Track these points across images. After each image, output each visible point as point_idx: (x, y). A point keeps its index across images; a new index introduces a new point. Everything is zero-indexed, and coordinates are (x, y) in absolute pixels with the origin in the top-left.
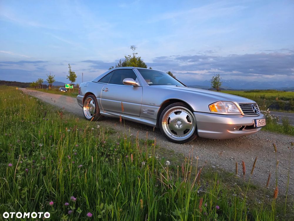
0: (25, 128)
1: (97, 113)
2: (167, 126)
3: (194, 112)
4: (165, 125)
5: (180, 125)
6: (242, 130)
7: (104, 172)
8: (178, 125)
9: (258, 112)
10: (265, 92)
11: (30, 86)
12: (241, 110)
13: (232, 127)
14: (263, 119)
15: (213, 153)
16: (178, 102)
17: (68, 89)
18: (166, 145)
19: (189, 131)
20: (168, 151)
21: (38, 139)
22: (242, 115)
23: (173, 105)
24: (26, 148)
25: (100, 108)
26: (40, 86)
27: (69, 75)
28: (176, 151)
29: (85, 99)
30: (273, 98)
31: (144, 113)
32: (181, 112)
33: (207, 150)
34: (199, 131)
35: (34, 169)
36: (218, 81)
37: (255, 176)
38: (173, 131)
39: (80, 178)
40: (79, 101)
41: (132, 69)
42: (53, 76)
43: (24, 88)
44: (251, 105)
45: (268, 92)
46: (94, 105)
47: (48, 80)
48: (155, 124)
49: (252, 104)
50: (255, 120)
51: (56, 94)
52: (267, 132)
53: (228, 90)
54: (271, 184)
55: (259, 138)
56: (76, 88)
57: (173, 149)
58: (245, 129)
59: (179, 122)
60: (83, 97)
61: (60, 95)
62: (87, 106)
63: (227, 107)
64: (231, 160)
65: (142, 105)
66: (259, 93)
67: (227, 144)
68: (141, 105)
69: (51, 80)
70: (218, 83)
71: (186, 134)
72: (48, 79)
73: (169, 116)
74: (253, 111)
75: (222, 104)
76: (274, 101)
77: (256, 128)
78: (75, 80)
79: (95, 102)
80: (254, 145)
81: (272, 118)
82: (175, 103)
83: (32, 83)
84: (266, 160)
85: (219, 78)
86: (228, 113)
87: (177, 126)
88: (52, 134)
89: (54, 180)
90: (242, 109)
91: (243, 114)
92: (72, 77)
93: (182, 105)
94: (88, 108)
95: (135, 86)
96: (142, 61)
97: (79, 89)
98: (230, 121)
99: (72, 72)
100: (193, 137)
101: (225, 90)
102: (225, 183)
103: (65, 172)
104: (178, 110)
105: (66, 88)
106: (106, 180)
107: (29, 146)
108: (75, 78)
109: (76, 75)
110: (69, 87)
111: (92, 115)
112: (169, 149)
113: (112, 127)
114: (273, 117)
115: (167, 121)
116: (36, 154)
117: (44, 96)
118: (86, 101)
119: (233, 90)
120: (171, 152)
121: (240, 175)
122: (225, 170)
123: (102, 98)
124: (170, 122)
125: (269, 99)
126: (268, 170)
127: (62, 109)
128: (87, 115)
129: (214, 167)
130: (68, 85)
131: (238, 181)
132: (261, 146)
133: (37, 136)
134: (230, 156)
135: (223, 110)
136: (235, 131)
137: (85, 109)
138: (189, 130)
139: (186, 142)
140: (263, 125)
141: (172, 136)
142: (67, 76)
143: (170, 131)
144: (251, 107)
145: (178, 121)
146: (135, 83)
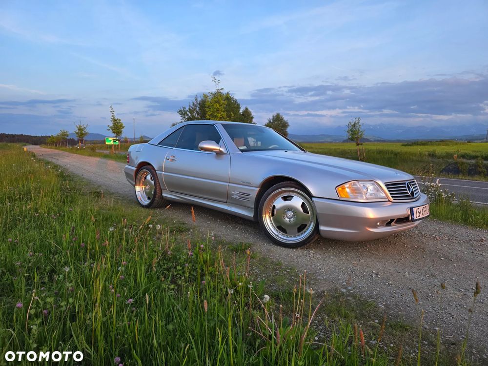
0: (41, 227)
1: (158, 195)
2: (271, 220)
3: (312, 198)
4: (268, 218)
5: (292, 218)
6: (391, 226)
7: (168, 310)
8: (288, 218)
9: (416, 194)
10: (437, 145)
11: (47, 141)
12: (388, 193)
13: (373, 223)
14: (424, 206)
15: (344, 264)
16: (287, 181)
17: (111, 146)
18: (269, 251)
19: (306, 228)
20: (272, 263)
21: (63, 249)
22: (389, 201)
23: (280, 186)
24: (43, 266)
25: (162, 188)
26: (64, 142)
27: (111, 125)
28: (286, 263)
29: (137, 172)
30: (450, 156)
31: (234, 197)
32: (293, 197)
33: (335, 258)
34: (322, 228)
35: (57, 309)
36: (359, 130)
37: (408, 306)
38: (281, 228)
39: (129, 325)
40: (128, 175)
41: (213, 125)
42: (85, 126)
43: (37, 145)
44: (405, 183)
45: (441, 145)
46: (153, 182)
47: (77, 133)
48: (252, 215)
49: (407, 182)
50: (411, 209)
51: (90, 155)
52: (434, 221)
53: (375, 141)
54: (433, 320)
55: (421, 233)
56: (123, 144)
57: (280, 258)
58: (395, 223)
59: (290, 214)
60: (135, 169)
61: (97, 159)
62: (141, 184)
63: (365, 190)
64: (372, 276)
65: (230, 184)
66: (426, 147)
67: (368, 246)
68: (228, 184)
69: (81, 132)
70: (358, 133)
71: (301, 233)
72: (77, 131)
73: (274, 204)
74: (408, 193)
75: (356, 185)
76: (450, 161)
77: (413, 220)
78: (121, 132)
79: (155, 177)
80: (411, 247)
81: (444, 195)
82: (283, 183)
83: (49, 137)
84: (428, 275)
85: (359, 124)
86: (367, 199)
87: (287, 220)
88: (85, 240)
89: (89, 329)
90: (389, 191)
91: (392, 199)
92: (117, 128)
93: (293, 185)
94: (143, 187)
95: (219, 154)
96: (233, 98)
97: (128, 155)
98: (370, 213)
99: (116, 119)
100: (313, 237)
101: (371, 141)
102: (360, 320)
103: (106, 316)
104: (287, 194)
105: (107, 143)
106: (170, 327)
107: (48, 263)
108: (122, 130)
109: (123, 124)
110: (111, 143)
111: (149, 198)
112: (274, 260)
113: (182, 219)
114: (446, 193)
115: (271, 211)
116: (59, 279)
117: (70, 161)
118: (139, 176)
119: (384, 141)
120: (277, 265)
121: (384, 305)
122: (361, 296)
123: (165, 172)
124: (275, 213)
125: (443, 157)
126: (430, 295)
127: (99, 186)
128: (142, 199)
129: (344, 291)
130: (110, 139)
131: (380, 317)
132: (423, 249)
133: (59, 243)
134: (371, 269)
135: (359, 195)
136: (379, 227)
137: (137, 188)
138: (306, 225)
139: (302, 245)
140: (425, 216)
141: (280, 236)
142: (108, 126)
143: (275, 228)
144: (405, 187)
145: (288, 211)
146: (218, 148)
